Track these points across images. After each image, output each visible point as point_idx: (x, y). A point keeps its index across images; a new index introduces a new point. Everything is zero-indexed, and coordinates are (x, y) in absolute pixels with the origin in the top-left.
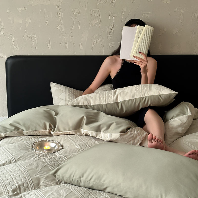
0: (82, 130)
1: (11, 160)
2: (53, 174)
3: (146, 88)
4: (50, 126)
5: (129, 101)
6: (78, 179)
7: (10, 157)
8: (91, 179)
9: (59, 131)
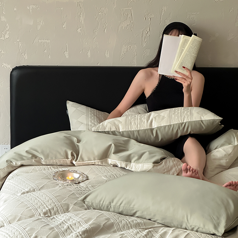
0: (109, 159)
1: (34, 188)
2: (82, 200)
3: (186, 112)
4: (72, 155)
5: (165, 127)
6: (108, 204)
7: (32, 186)
8: (120, 204)
9: (83, 160)
